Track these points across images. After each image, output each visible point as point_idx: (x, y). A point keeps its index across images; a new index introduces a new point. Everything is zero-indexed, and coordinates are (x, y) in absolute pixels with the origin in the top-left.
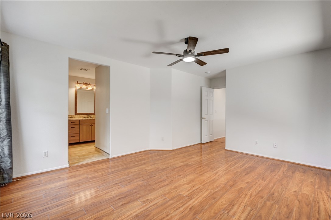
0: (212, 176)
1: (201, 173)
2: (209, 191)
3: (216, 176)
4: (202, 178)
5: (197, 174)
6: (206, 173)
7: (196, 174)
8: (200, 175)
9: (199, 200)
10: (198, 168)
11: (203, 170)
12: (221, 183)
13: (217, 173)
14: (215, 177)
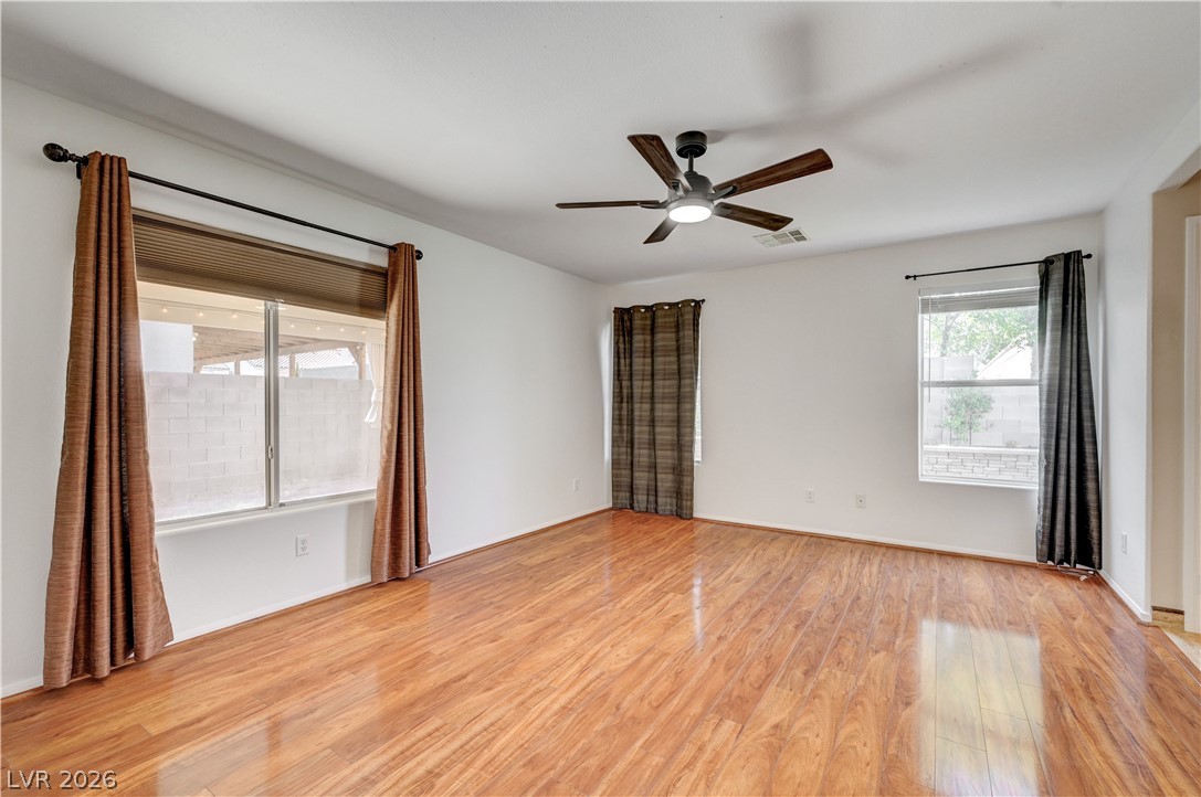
0: (607, 650)
1: (649, 659)
2: (618, 606)
3: (592, 652)
4: (643, 639)
5: (665, 655)
6: (630, 662)
7: (668, 654)
8: (649, 651)
9: (639, 590)
10: (672, 693)
11: (646, 682)
12: (581, 630)
13: (583, 671)
14: (598, 647)
